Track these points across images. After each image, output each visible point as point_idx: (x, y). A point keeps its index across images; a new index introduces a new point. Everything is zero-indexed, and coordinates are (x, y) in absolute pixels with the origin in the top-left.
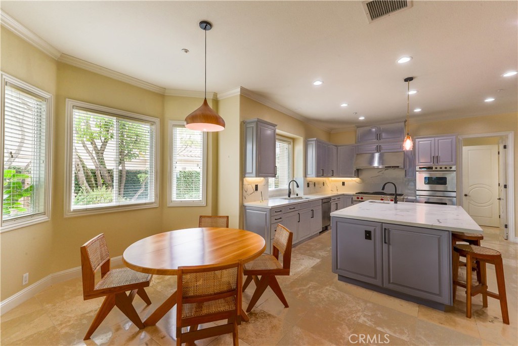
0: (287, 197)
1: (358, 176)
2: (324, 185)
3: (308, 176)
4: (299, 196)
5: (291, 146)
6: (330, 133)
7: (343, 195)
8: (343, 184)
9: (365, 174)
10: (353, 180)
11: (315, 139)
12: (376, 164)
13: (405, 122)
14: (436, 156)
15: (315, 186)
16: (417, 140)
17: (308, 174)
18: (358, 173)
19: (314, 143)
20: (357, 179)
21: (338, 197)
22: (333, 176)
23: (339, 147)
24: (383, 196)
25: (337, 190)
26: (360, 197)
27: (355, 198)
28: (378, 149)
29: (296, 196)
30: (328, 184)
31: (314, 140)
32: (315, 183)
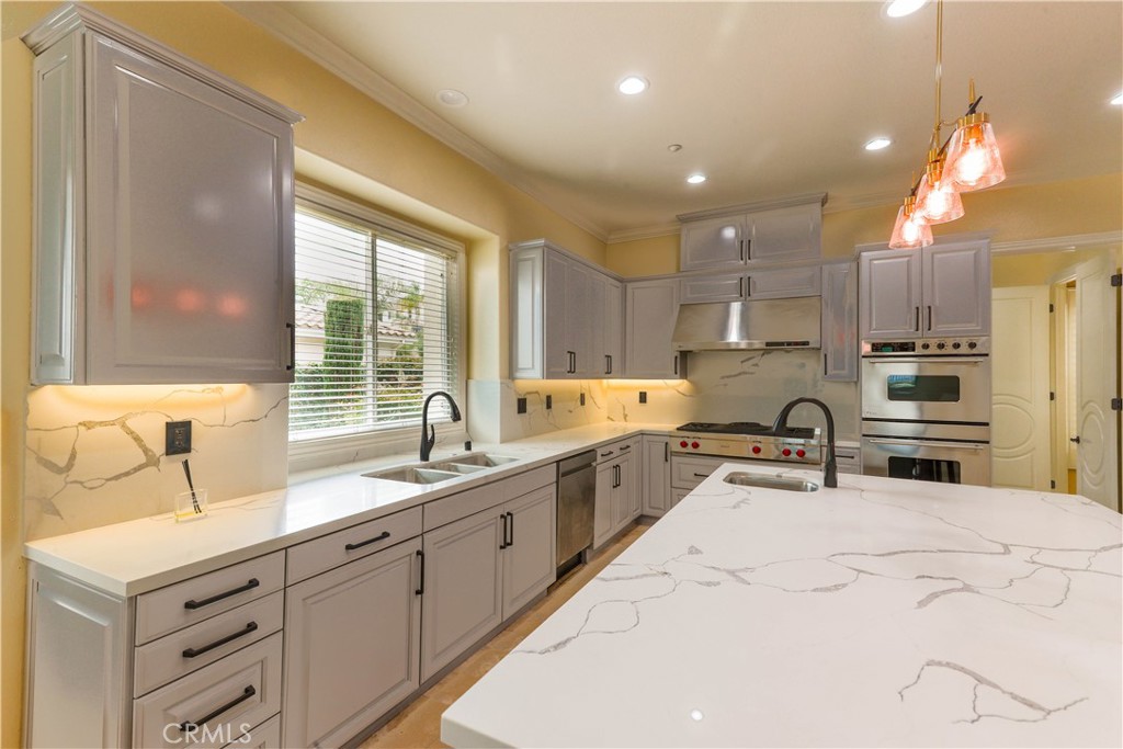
0: (413, 460)
1: (684, 375)
2: (583, 403)
3: (518, 375)
4: (475, 449)
5: (457, 268)
6: (606, 241)
7: (642, 433)
8: (643, 398)
9: (705, 370)
10: (668, 387)
11: (541, 242)
12: (734, 336)
13: (824, 201)
14: (926, 304)
15: (549, 406)
16: (864, 254)
17: (517, 370)
18: (684, 362)
19: (537, 255)
20: (680, 384)
21: (623, 444)
22: (609, 373)
23: (630, 286)
24: (759, 438)
25: (625, 416)
26: (690, 442)
27: (675, 446)
28: (745, 290)
29: (461, 451)
30: (600, 399)
31: (536, 248)
32: (549, 398)
